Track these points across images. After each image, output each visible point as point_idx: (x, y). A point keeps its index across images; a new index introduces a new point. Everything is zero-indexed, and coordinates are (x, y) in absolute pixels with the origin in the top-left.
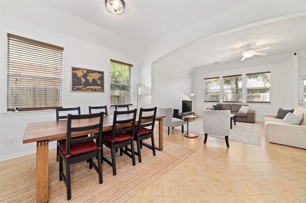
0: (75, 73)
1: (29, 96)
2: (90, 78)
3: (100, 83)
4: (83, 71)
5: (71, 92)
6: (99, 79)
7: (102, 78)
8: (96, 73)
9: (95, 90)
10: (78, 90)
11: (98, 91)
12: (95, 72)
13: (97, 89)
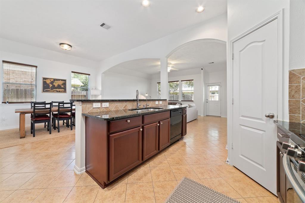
0: (45, 81)
1: (13, 94)
2: (56, 84)
3: (63, 87)
4: (51, 79)
5: (42, 92)
6: (62, 84)
7: (65, 84)
8: (61, 81)
9: (60, 92)
10: (47, 91)
11: (61, 92)
12: (59, 80)
13: (61, 91)
